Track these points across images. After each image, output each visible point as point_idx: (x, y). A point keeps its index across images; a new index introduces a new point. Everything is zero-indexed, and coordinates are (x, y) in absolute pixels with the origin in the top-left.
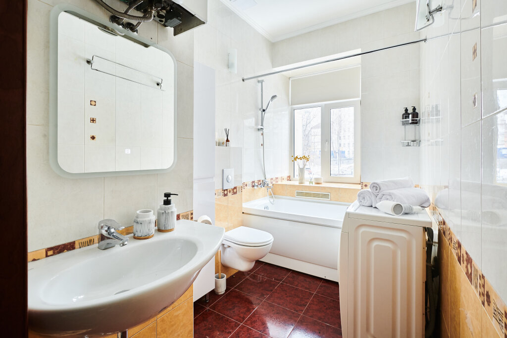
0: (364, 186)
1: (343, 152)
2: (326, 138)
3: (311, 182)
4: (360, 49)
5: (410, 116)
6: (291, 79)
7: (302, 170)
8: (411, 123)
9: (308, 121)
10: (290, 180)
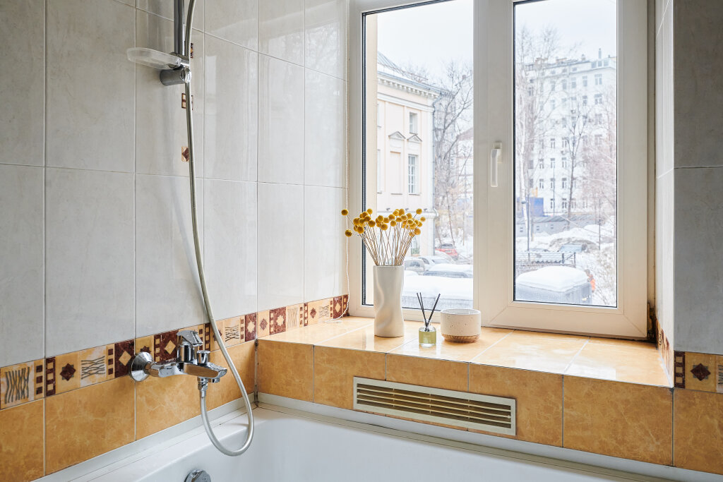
0: (690, 378)
1: (540, 202)
3: (427, 336)
7: (386, 279)
9: (450, 118)
10: (347, 315)
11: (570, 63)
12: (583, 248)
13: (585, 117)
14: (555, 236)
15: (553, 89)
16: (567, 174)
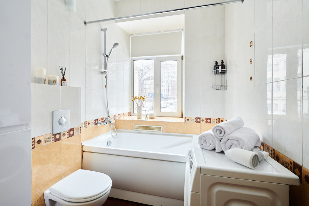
2: (157, 83)
3: (147, 117)
4: (184, 15)
5: (220, 67)
6: (131, 36)
7: (139, 108)
8: (220, 73)
9: (142, 75)
10: (130, 115)
11: (168, 65)
12: (171, 104)
13: (171, 76)
14: (165, 102)
15: (164, 70)
16: (167, 88)
